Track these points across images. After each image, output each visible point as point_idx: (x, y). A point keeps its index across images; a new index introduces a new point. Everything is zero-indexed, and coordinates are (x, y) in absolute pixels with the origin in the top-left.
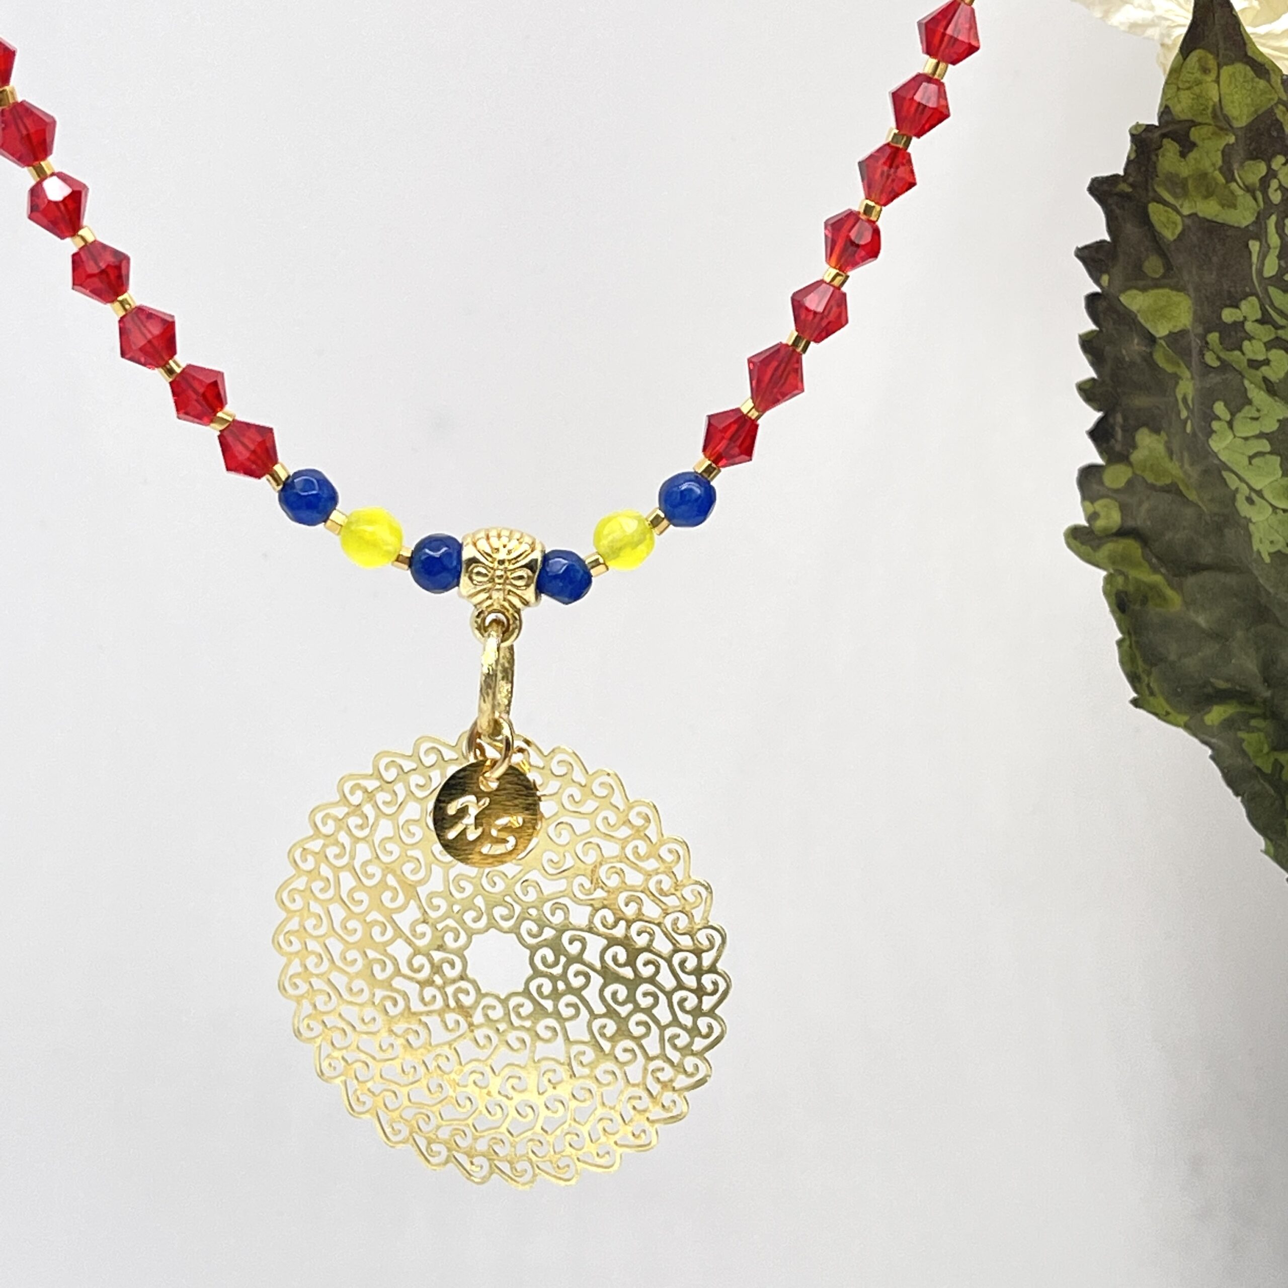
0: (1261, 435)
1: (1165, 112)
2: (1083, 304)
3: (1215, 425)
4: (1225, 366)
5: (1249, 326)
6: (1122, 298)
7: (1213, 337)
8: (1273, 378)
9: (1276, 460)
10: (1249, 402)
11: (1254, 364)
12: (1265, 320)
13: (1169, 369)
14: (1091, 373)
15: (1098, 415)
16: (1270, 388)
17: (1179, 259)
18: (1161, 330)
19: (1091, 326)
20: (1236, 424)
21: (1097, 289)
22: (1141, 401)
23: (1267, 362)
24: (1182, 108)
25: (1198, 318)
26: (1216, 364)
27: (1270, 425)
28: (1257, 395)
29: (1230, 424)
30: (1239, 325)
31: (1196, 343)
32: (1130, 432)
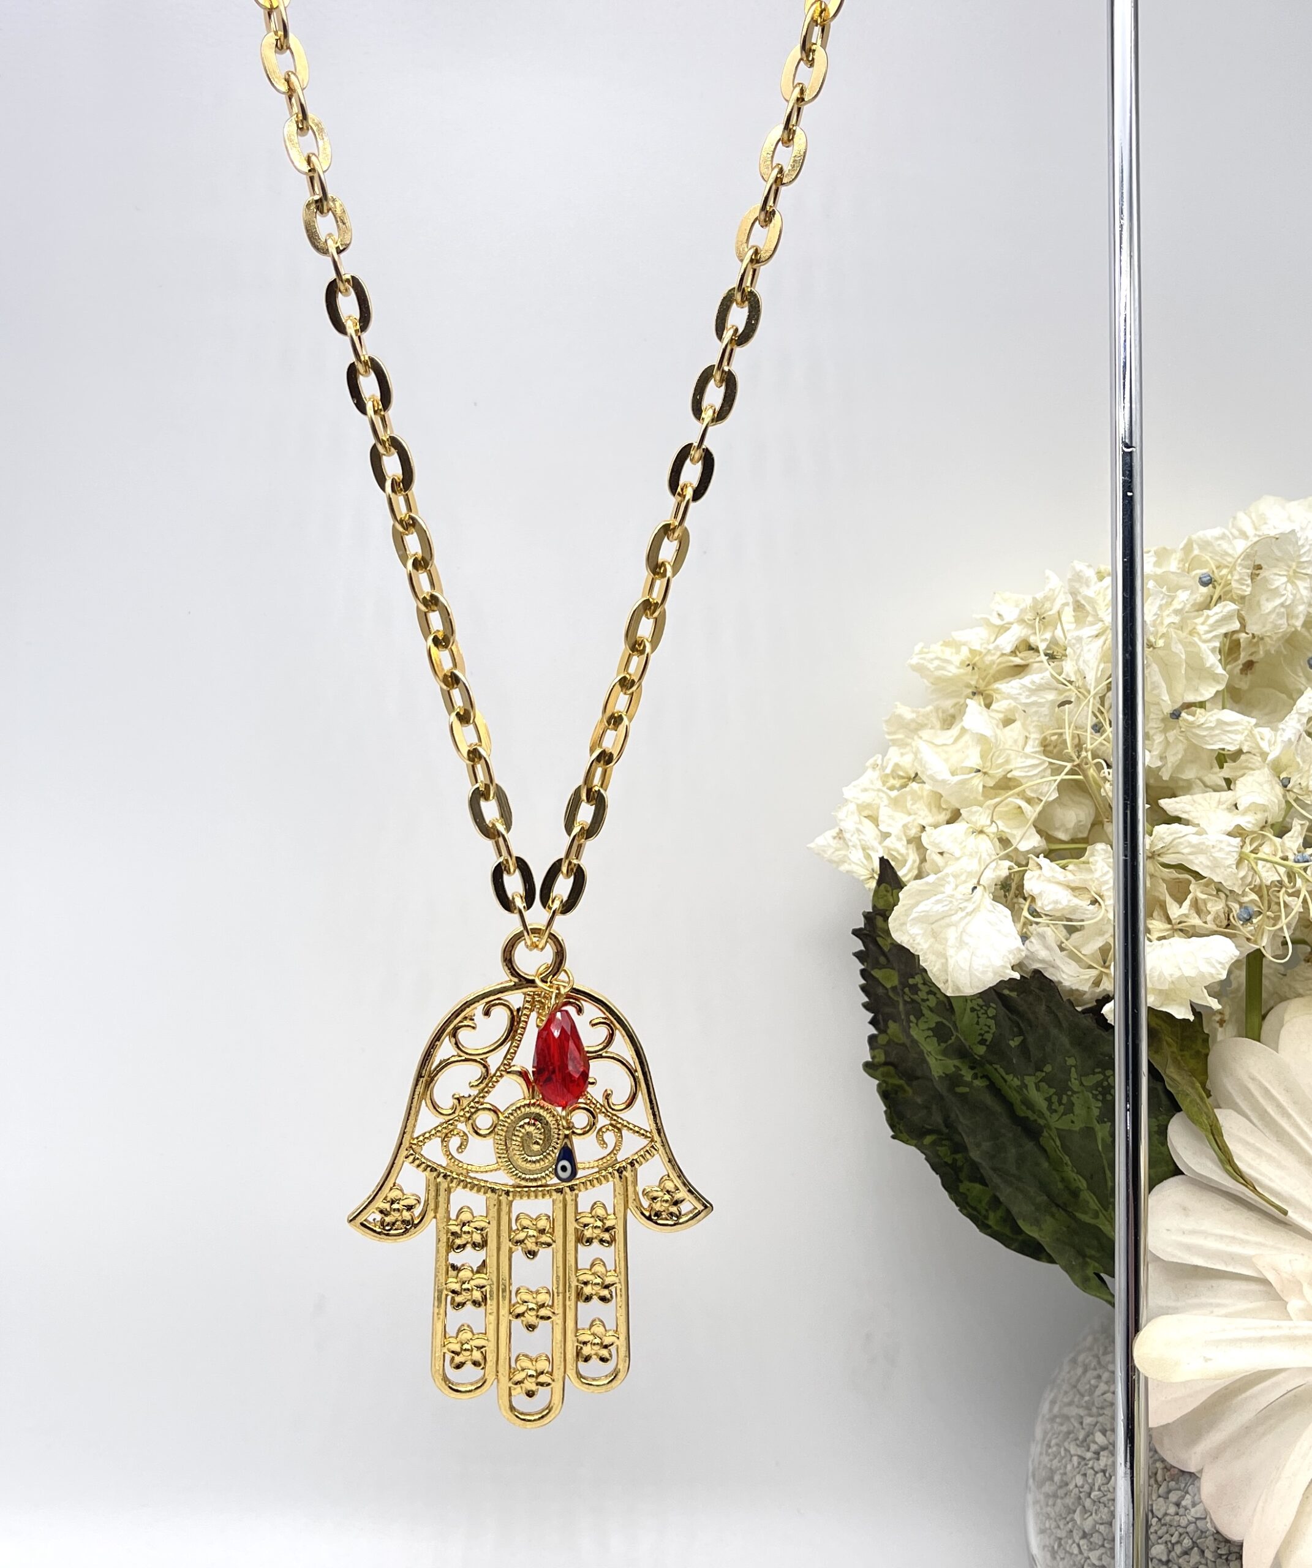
0: (929, 1029)
1: (874, 907)
2: (859, 973)
3: (911, 1024)
4: (913, 1001)
5: (920, 986)
6: (873, 972)
7: (907, 990)
8: (931, 1006)
9: (935, 1039)
10: (924, 1015)
11: (923, 1000)
12: (924, 984)
13: (896, 999)
14: (866, 999)
15: (872, 1015)
16: (931, 1009)
17: (891, 958)
18: (888, 986)
19: (863, 982)
20: (919, 1024)
21: (863, 967)
22: (888, 1010)
23: (928, 1000)
24: (881, 905)
25: (901, 983)
26: (909, 1000)
27: (934, 1025)
28: (926, 1011)
29: (917, 1024)
30: (916, 985)
31: (900, 992)
32: (886, 1022)
